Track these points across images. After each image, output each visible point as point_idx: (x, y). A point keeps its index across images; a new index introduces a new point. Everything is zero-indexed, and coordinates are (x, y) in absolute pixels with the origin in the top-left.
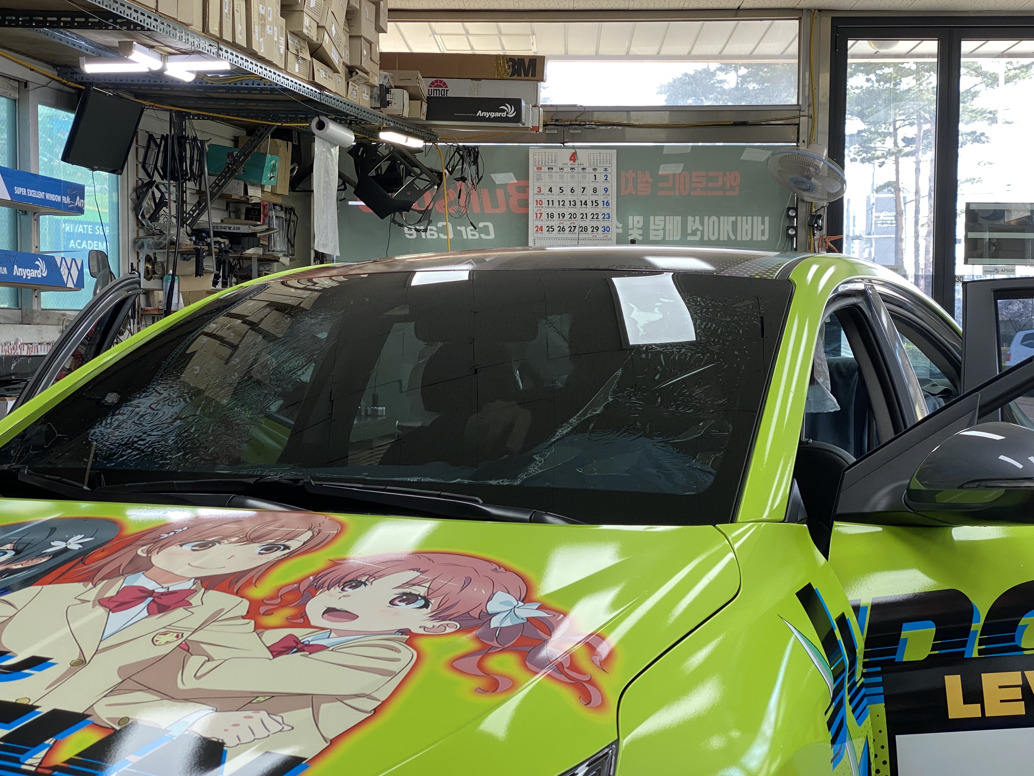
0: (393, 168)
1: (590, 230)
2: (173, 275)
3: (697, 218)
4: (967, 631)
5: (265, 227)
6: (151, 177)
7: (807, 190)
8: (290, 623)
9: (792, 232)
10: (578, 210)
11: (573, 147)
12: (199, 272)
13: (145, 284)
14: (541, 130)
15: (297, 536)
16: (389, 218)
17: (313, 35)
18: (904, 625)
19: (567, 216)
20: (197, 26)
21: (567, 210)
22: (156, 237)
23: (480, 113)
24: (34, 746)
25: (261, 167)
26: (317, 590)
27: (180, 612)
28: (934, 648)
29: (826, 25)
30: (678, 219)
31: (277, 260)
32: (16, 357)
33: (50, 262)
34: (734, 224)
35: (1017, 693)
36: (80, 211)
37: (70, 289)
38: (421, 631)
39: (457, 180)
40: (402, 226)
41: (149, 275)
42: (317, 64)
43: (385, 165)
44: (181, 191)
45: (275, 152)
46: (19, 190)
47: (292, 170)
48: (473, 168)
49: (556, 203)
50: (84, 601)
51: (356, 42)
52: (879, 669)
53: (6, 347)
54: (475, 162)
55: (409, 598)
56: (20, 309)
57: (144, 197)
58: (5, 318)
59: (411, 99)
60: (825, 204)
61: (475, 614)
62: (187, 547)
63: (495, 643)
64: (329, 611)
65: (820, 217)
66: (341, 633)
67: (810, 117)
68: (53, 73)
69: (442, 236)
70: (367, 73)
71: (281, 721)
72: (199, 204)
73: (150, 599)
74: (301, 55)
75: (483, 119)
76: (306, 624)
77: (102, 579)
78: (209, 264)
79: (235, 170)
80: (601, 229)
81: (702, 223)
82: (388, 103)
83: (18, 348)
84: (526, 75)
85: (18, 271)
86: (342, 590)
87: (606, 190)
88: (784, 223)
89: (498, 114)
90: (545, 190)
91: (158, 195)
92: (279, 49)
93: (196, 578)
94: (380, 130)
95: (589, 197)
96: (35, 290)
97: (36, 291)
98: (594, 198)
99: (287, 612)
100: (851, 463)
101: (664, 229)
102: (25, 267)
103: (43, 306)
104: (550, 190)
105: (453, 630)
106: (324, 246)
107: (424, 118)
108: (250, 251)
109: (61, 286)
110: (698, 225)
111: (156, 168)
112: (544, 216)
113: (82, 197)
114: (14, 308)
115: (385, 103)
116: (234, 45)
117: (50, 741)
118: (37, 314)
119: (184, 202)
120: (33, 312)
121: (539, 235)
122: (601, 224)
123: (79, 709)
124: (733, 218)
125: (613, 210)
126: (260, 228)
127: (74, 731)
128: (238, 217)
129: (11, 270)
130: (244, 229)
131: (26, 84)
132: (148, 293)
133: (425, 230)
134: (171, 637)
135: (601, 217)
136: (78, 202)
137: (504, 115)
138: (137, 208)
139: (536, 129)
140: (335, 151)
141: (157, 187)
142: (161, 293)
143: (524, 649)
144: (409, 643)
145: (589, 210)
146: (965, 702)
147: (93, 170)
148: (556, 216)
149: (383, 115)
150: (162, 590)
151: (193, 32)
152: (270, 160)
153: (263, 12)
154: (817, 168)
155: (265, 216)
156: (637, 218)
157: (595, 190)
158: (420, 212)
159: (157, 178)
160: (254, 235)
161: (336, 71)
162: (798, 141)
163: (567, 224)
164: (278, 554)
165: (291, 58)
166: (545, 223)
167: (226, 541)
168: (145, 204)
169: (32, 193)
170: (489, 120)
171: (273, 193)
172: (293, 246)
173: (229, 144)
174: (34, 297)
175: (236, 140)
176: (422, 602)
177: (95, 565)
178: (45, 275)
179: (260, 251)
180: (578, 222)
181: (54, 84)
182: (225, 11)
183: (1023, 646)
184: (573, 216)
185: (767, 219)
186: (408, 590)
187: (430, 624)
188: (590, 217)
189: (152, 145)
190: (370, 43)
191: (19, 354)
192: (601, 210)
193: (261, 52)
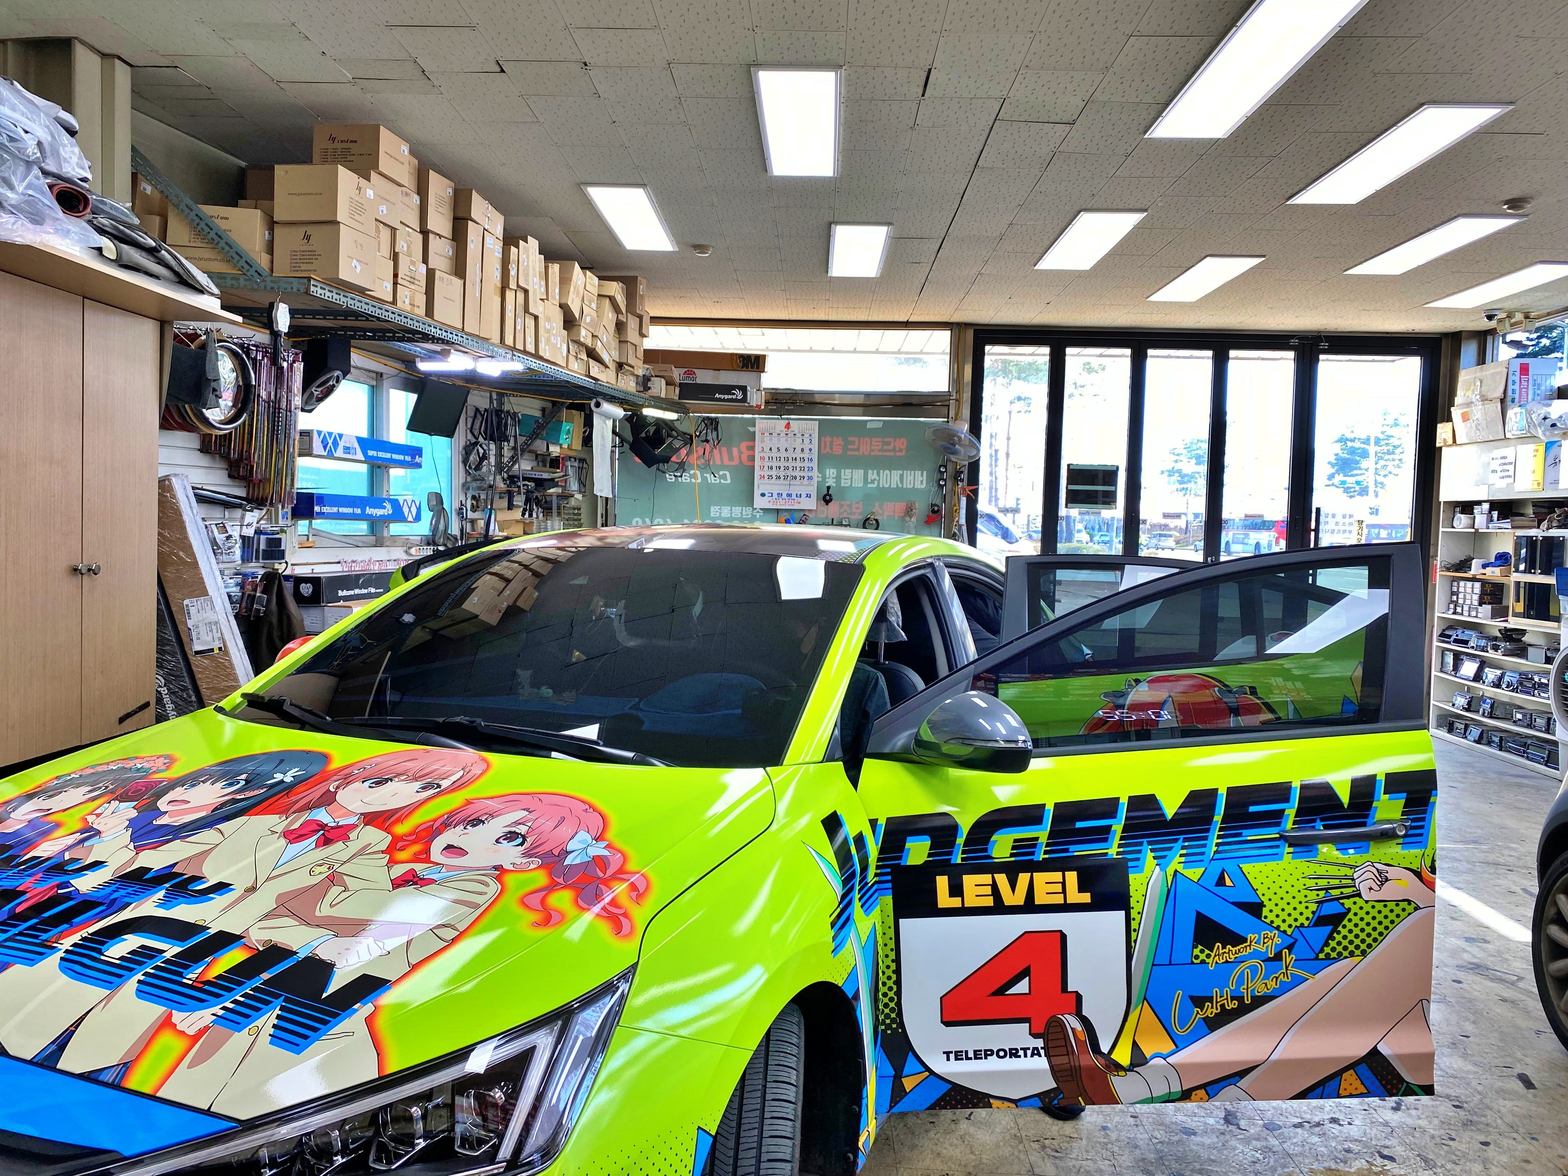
0: (658, 431)
1: (798, 478)
2: (491, 510)
3: (875, 471)
4: (953, 844)
5: (562, 474)
6: (477, 438)
7: (953, 453)
8: (416, 859)
9: (942, 483)
10: (790, 464)
11: (788, 419)
12: (511, 507)
13: (471, 515)
14: (763, 407)
15: (449, 776)
16: (655, 467)
17: (589, 342)
18: (908, 838)
19: (782, 468)
20: (496, 339)
21: (782, 464)
22: (478, 482)
23: (717, 395)
24: (196, 963)
25: (559, 431)
26: (446, 827)
27: (339, 845)
28: (929, 855)
29: (970, 334)
30: (862, 472)
31: (573, 496)
33: (395, 504)
34: (902, 476)
35: (988, 890)
36: (419, 466)
37: (411, 522)
38: (511, 868)
39: (703, 441)
40: (664, 472)
41: (474, 509)
42: (592, 363)
43: (652, 429)
44: (500, 449)
45: (570, 420)
46: (371, 453)
47: (584, 432)
48: (715, 433)
49: (774, 459)
50: (274, 832)
51: (624, 345)
52: (889, 870)
54: (716, 429)
55: (511, 836)
56: (375, 536)
57: (471, 453)
58: (363, 542)
59: (667, 384)
60: (966, 463)
61: (556, 852)
62: (367, 784)
63: (561, 881)
64: (449, 847)
65: (962, 472)
66: (450, 868)
67: (957, 400)
68: (402, 367)
69: (693, 480)
70: (633, 367)
71: (381, 946)
72: (513, 457)
73: (322, 832)
74: (579, 356)
75: (719, 400)
76: (427, 860)
77: (294, 812)
78: (519, 500)
79: (538, 434)
80: (806, 478)
81: (878, 475)
82: (649, 388)
83: (372, 564)
84: (752, 368)
85: (369, 511)
86: (465, 828)
87: (810, 450)
88: (936, 476)
89: (730, 397)
90: (767, 449)
91: (481, 451)
92: (562, 354)
93: (361, 814)
94: (643, 406)
95: (798, 454)
97: (386, 524)
98: (802, 456)
99: (416, 848)
100: (920, 690)
101: (851, 478)
102: (374, 508)
103: (391, 534)
104: (771, 449)
105: (535, 866)
106: (601, 491)
107: (677, 398)
108: (552, 490)
109: (403, 520)
110: (875, 476)
111: (480, 433)
112: (766, 468)
113: (420, 456)
114: (370, 535)
115: (647, 388)
116: (525, 352)
117: (209, 959)
118: (388, 539)
119: (501, 456)
120: (385, 538)
121: (762, 481)
122: (806, 474)
123: (238, 933)
124: (901, 472)
125: (815, 464)
126: (559, 474)
127: (228, 951)
128: (545, 466)
129: (364, 510)
130: (545, 476)
131: (381, 374)
132: (473, 522)
133: (681, 476)
134: (324, 869)
135: (806, 469)
136: (417, 459)
137: (734, 397)
138: (465, 461)
139: (759, 406)
140: (610, 423)
141: (481, 446)
142: (482, 522)
143: (579, 886)
144: (499, 879)
145: (798, 464)
146: (951, 896)
147: (431, 435)
148: (774, 468)
149: (646, 396)
150: (333, 824)
151: (493, 344)
152: (566, 426)
153: (548, 327)
154: (960, 438)
155: (563, 465)
156: (832, 470)
157: (802, 450)
158: (677, 463)
159: (481, 439)
160: (552, 480)
161: (607, 367)
162: (948, 418)
163: (782, 473)
164: (432, 792)
165: (572, 359)
166: (766, 473)
167: (396, 779)
168: (471, 458)
169: (381, 454)
170: (724, 400)
171: (569, 448)
172: (585, 486)
173: (538, 414)
174: (384, 528)
175: (543, 410)
176: (520, 840)
177: (294, 799)
178: (390, 512)
179: (560, 490)
180: (790, 473)
181: (403, 375)
182: (518, 328)
183: (994, 856)
184: (787, 468)
185: (925, 473)
186: (513, 829)
187: (518, 861)
188: (798, 469)
189: (479, 416)
190: (636, 346)
192: (806, 464)
193: (547, 356)
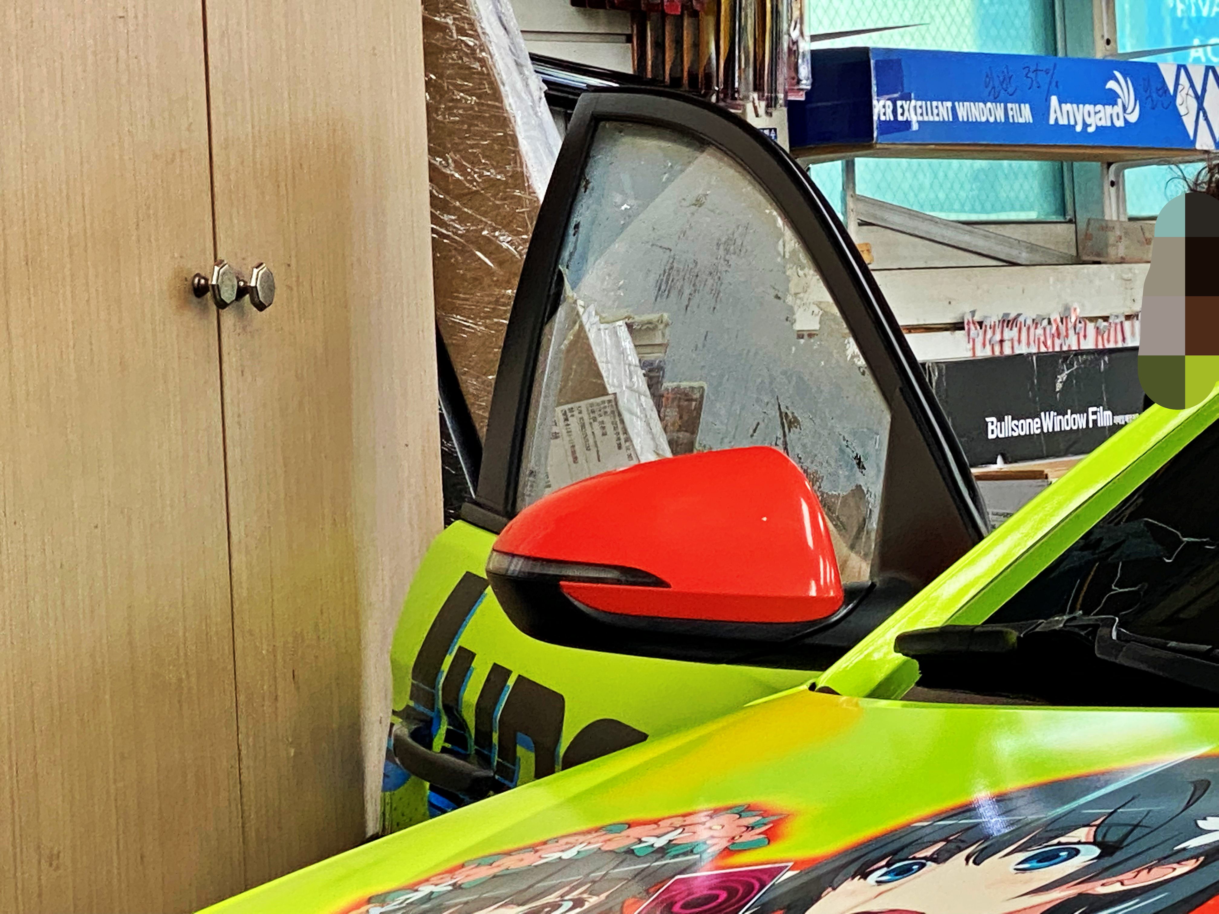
32: (1066, 356)
53: (1040, 331)
56: (1070, 221)
58: (1032, 248)
83: (1071, 332)
85: (1060, 113)
96: (1109, 165)
97: (1113, 168)
102: (1079, 100)
103: (1132, 212)
114: (1054, 218)
118: (1118, 233)
120: (1106, 227)
174: (1107, 185)
178: (1133, 118)
191: (1074, 347)
